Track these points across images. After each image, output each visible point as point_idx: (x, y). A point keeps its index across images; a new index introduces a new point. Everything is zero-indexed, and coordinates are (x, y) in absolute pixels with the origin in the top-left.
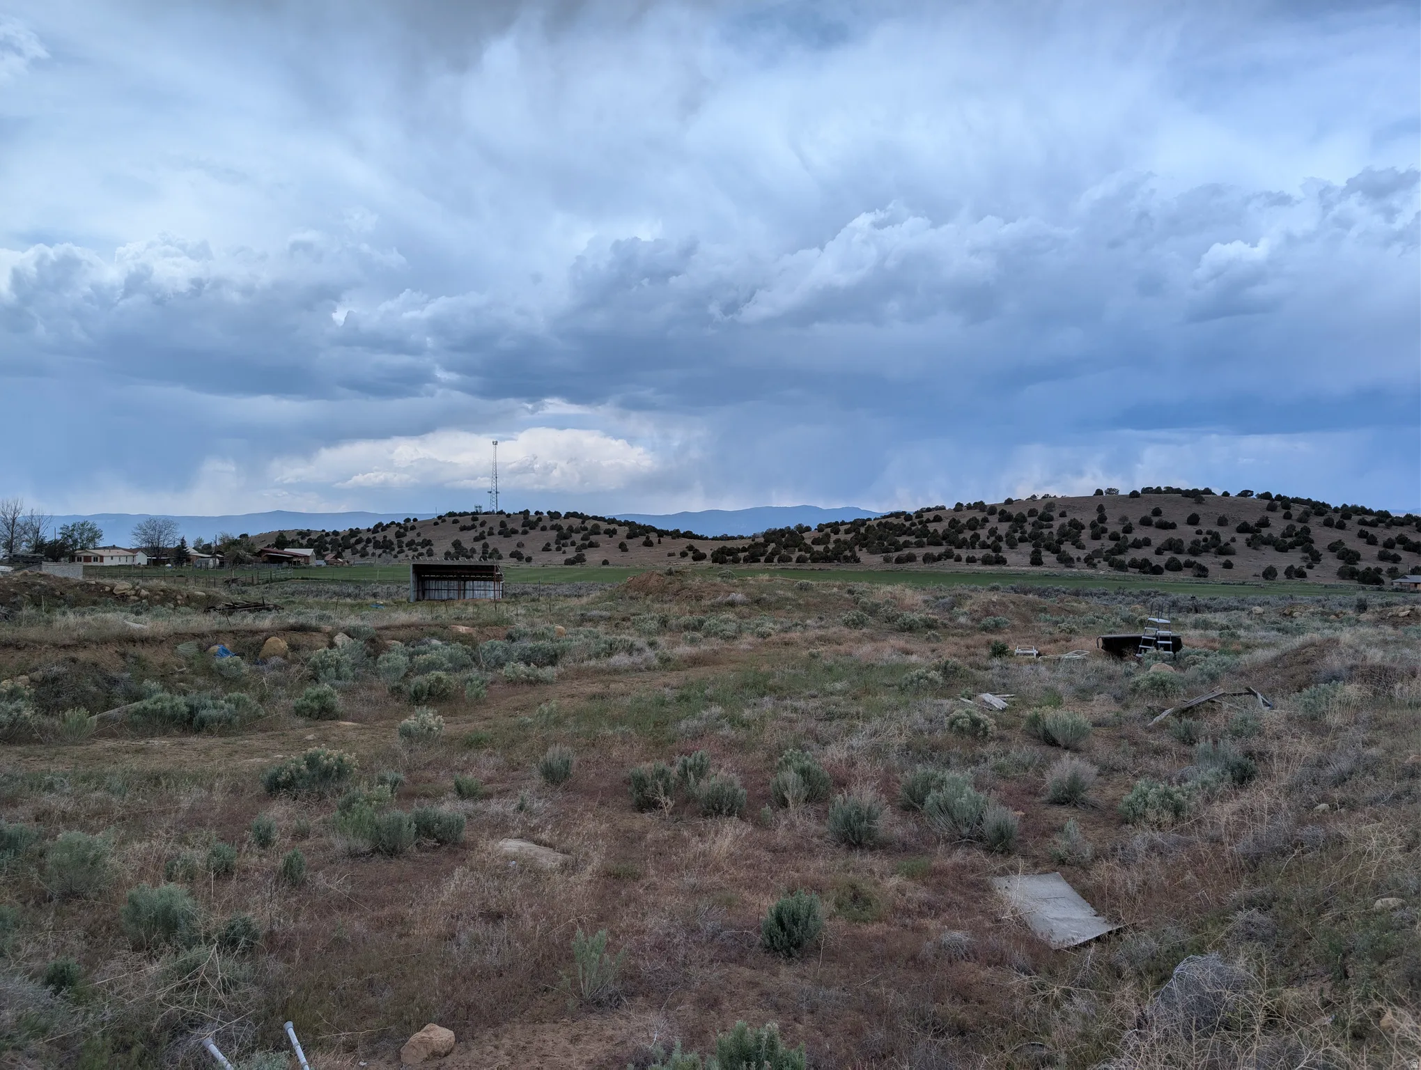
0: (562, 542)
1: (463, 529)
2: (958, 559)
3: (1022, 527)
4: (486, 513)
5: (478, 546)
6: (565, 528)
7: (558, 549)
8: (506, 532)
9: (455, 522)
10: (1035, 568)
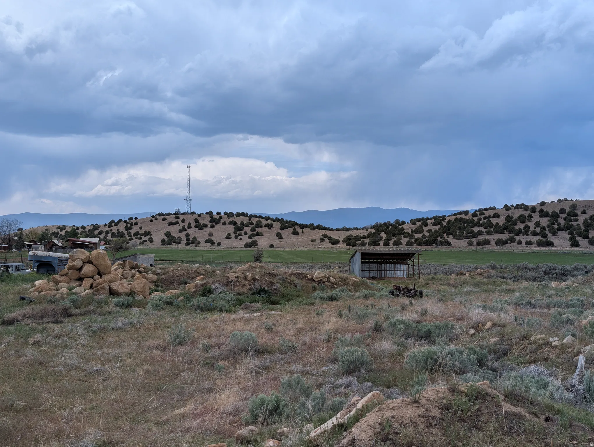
0: (238, 232)
1: (170, 224)
2: (520, 243)
3: (557, 221)
4: (183, 214)
5: (183, 236)
6: (239, 223)
7: (236, 237)
8: (200, 226)
9: (164, 219)
10: (574, 249)
